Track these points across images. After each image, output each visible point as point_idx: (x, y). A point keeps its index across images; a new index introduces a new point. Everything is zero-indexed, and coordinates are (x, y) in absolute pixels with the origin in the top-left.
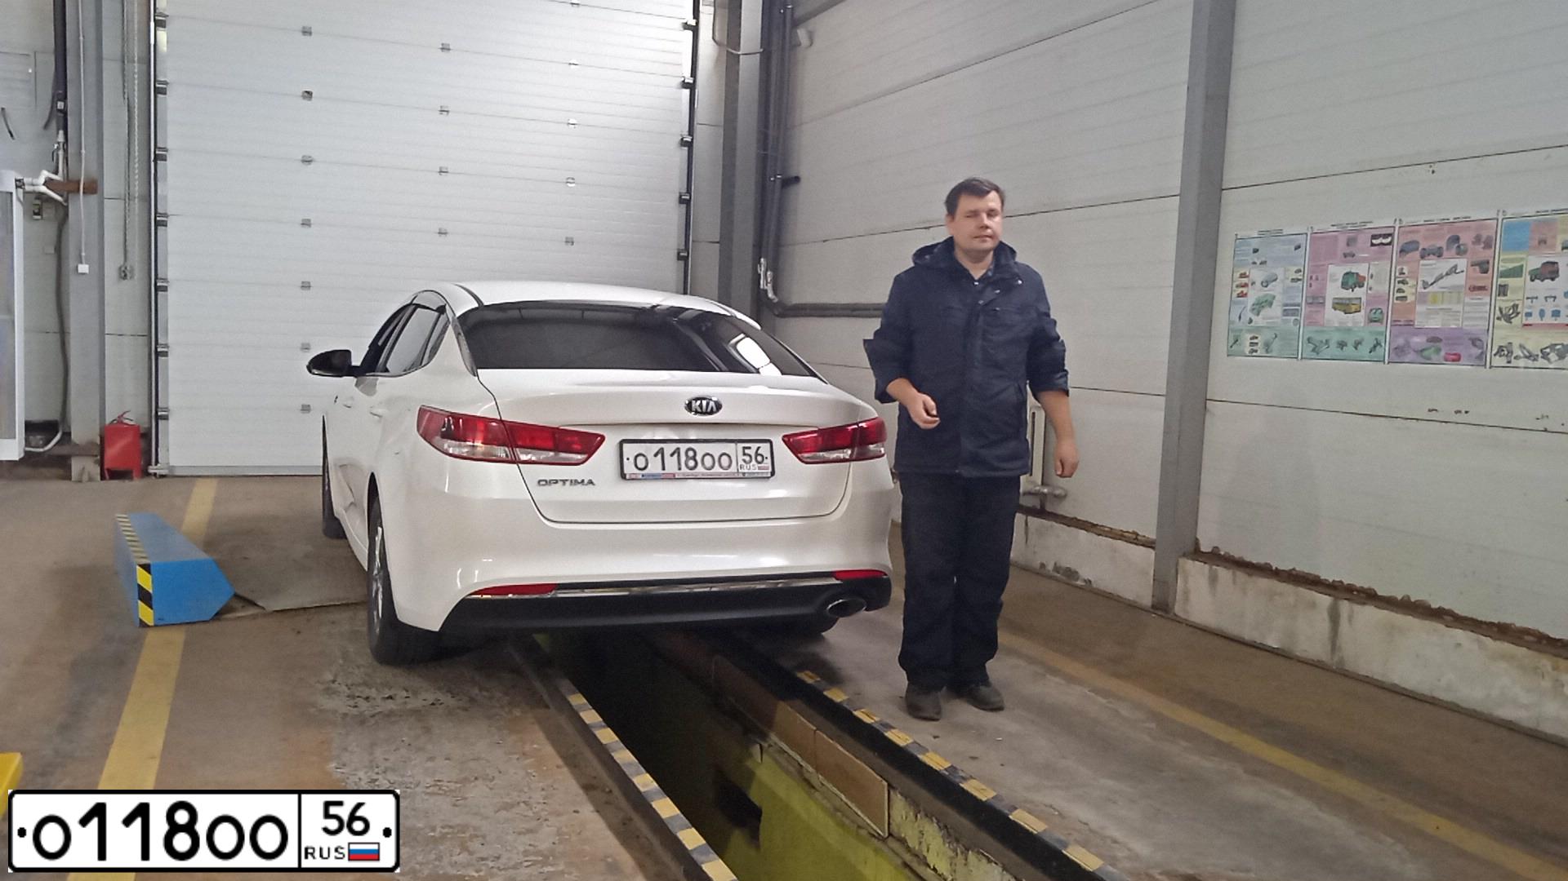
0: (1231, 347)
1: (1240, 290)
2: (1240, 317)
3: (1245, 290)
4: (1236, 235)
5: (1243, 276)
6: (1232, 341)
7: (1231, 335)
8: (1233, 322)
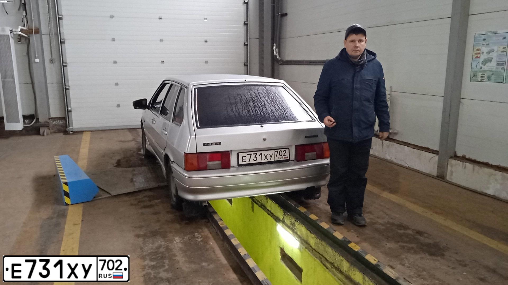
0: (472, 78)
1: (477, 55)
2: (476, 66)
3: (479, 55)
4: (475, 33)
5: (478, 50)
6: (472, 75)
7: (472, 73)
8: (473, 68)
